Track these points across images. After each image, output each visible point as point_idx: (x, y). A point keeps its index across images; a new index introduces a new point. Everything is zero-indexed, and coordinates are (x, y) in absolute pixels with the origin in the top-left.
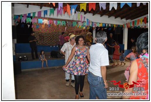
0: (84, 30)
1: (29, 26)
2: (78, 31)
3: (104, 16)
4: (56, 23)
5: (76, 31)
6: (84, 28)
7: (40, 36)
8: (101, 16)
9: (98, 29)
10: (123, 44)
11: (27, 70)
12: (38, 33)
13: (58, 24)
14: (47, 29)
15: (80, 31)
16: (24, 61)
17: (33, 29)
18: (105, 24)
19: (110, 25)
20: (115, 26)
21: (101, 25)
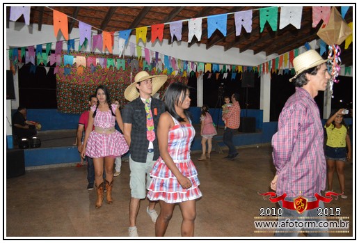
1: (47, 69)
4: (105, 63)
6: (176, 73)
7: (72, 91)
8: (207, 48)
9: (209, 77)
10: (261, 109)
11: (39, 168)
12: (70, 84)
13: (108, 67)
14: (90, 77)
16: (32, 147)
17: (57, 76)
18: (218, 65)
19: (228, 67)
20: (240, 70)
21: (208, 68)
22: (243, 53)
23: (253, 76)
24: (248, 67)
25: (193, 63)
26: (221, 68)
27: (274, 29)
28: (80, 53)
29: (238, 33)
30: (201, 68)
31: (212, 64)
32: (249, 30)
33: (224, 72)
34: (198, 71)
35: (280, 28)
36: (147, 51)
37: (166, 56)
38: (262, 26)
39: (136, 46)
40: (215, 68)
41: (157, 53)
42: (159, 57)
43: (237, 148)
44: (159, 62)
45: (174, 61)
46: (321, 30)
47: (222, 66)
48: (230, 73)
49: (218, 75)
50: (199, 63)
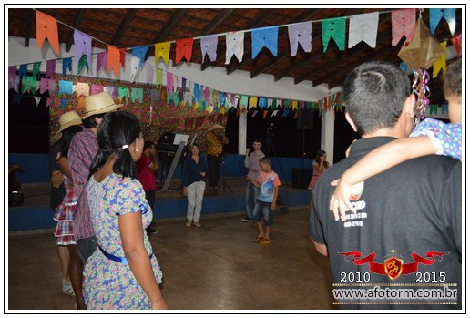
0: (211, 118)
1: (38, 100)
2: (193, 118)
3: (261, 75)
4: (116, 93)
5: (185, 119)
6: (210, 109)
8: (252, 76)
9: (254, 115)
13: (120, 98)
15: (200, 120)
17: (52, 109)
18: (266, 98)
19: (279, 103)
20: (295, 106)
21: (253, 103)
22: (298, 85)
23: (311, 115)
24: (306, 103)
25: (233, 95)
26: (270, 103)
27: (342, 48)
28: (80, 79)
29: (293, 53)
30: (244, 102)
31: (258, 98)
32: (308, 49)
33: (274, 109)
34: (240, 106)
35: (350, 47)
36: (170, 76)
37: (196, 85)
38: (326, 44)
39: (154, 68)
40: (262, 103)
41: (184, 80)
42: (187, 86)
43: (291, 208)
44: (187, 93)
45: (207, 92)
46: (403, 49)
47: (272, 101)
48: (281, 110)
49: (266, 112)
50: (241, 96)
